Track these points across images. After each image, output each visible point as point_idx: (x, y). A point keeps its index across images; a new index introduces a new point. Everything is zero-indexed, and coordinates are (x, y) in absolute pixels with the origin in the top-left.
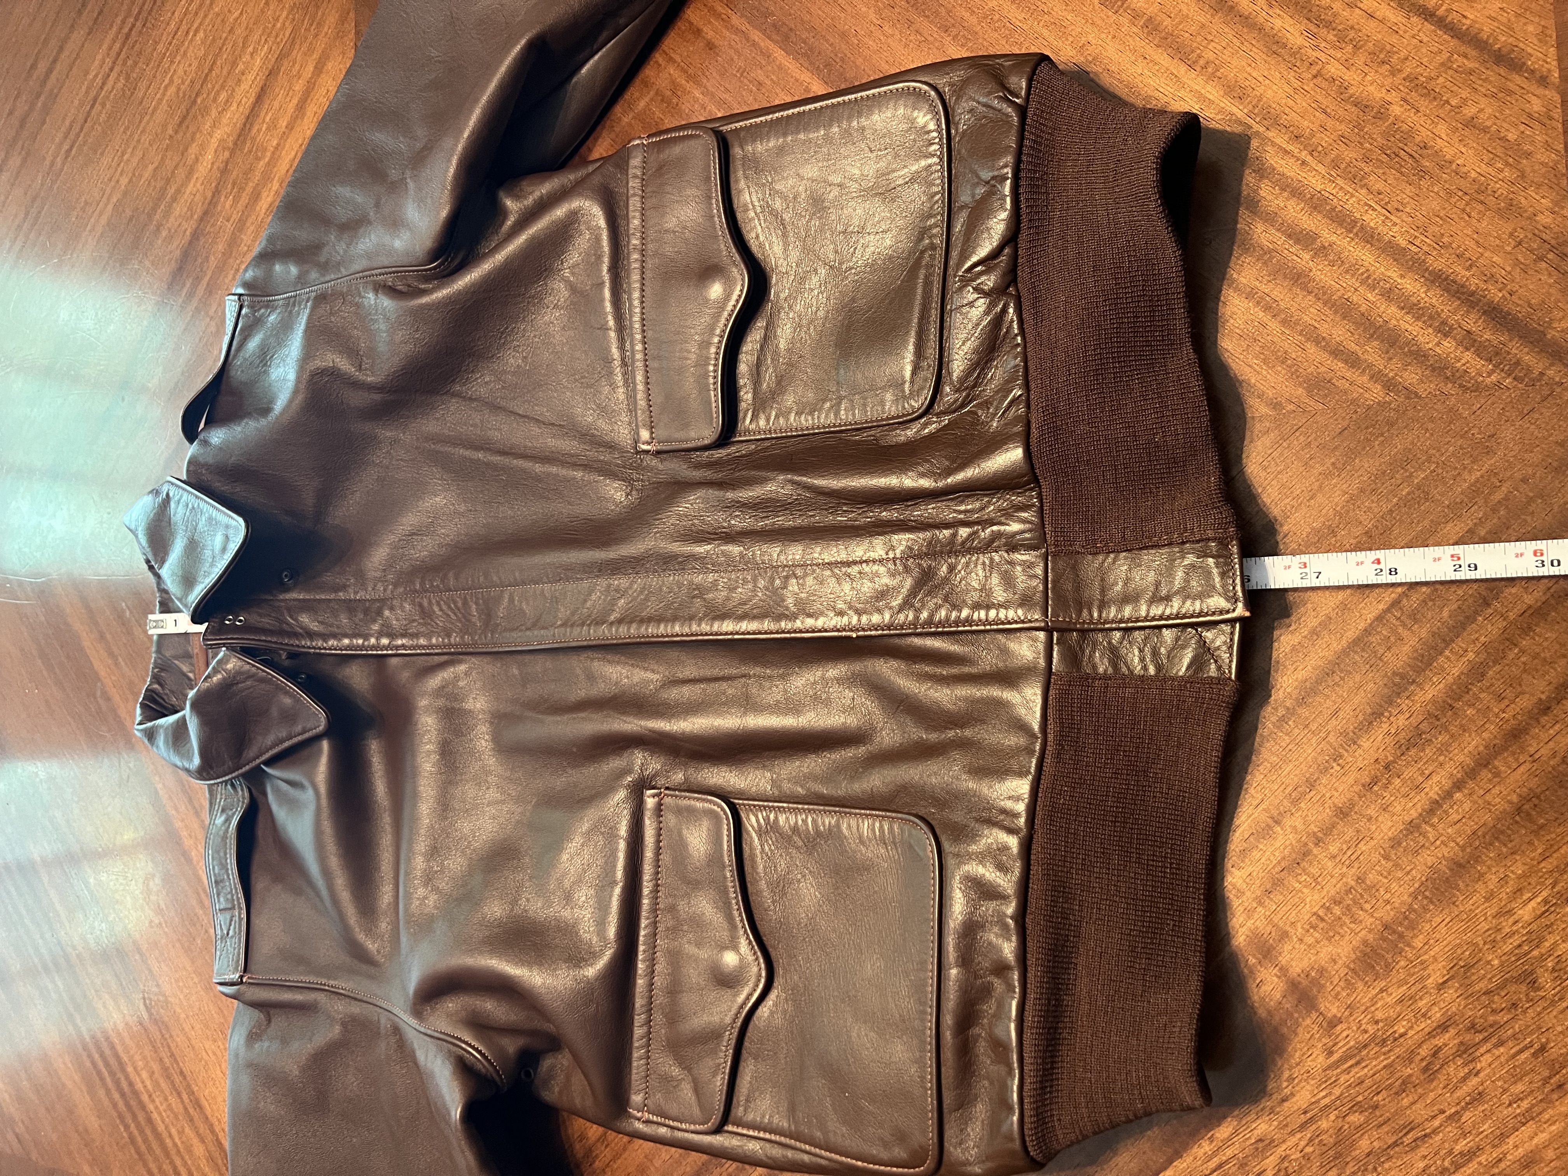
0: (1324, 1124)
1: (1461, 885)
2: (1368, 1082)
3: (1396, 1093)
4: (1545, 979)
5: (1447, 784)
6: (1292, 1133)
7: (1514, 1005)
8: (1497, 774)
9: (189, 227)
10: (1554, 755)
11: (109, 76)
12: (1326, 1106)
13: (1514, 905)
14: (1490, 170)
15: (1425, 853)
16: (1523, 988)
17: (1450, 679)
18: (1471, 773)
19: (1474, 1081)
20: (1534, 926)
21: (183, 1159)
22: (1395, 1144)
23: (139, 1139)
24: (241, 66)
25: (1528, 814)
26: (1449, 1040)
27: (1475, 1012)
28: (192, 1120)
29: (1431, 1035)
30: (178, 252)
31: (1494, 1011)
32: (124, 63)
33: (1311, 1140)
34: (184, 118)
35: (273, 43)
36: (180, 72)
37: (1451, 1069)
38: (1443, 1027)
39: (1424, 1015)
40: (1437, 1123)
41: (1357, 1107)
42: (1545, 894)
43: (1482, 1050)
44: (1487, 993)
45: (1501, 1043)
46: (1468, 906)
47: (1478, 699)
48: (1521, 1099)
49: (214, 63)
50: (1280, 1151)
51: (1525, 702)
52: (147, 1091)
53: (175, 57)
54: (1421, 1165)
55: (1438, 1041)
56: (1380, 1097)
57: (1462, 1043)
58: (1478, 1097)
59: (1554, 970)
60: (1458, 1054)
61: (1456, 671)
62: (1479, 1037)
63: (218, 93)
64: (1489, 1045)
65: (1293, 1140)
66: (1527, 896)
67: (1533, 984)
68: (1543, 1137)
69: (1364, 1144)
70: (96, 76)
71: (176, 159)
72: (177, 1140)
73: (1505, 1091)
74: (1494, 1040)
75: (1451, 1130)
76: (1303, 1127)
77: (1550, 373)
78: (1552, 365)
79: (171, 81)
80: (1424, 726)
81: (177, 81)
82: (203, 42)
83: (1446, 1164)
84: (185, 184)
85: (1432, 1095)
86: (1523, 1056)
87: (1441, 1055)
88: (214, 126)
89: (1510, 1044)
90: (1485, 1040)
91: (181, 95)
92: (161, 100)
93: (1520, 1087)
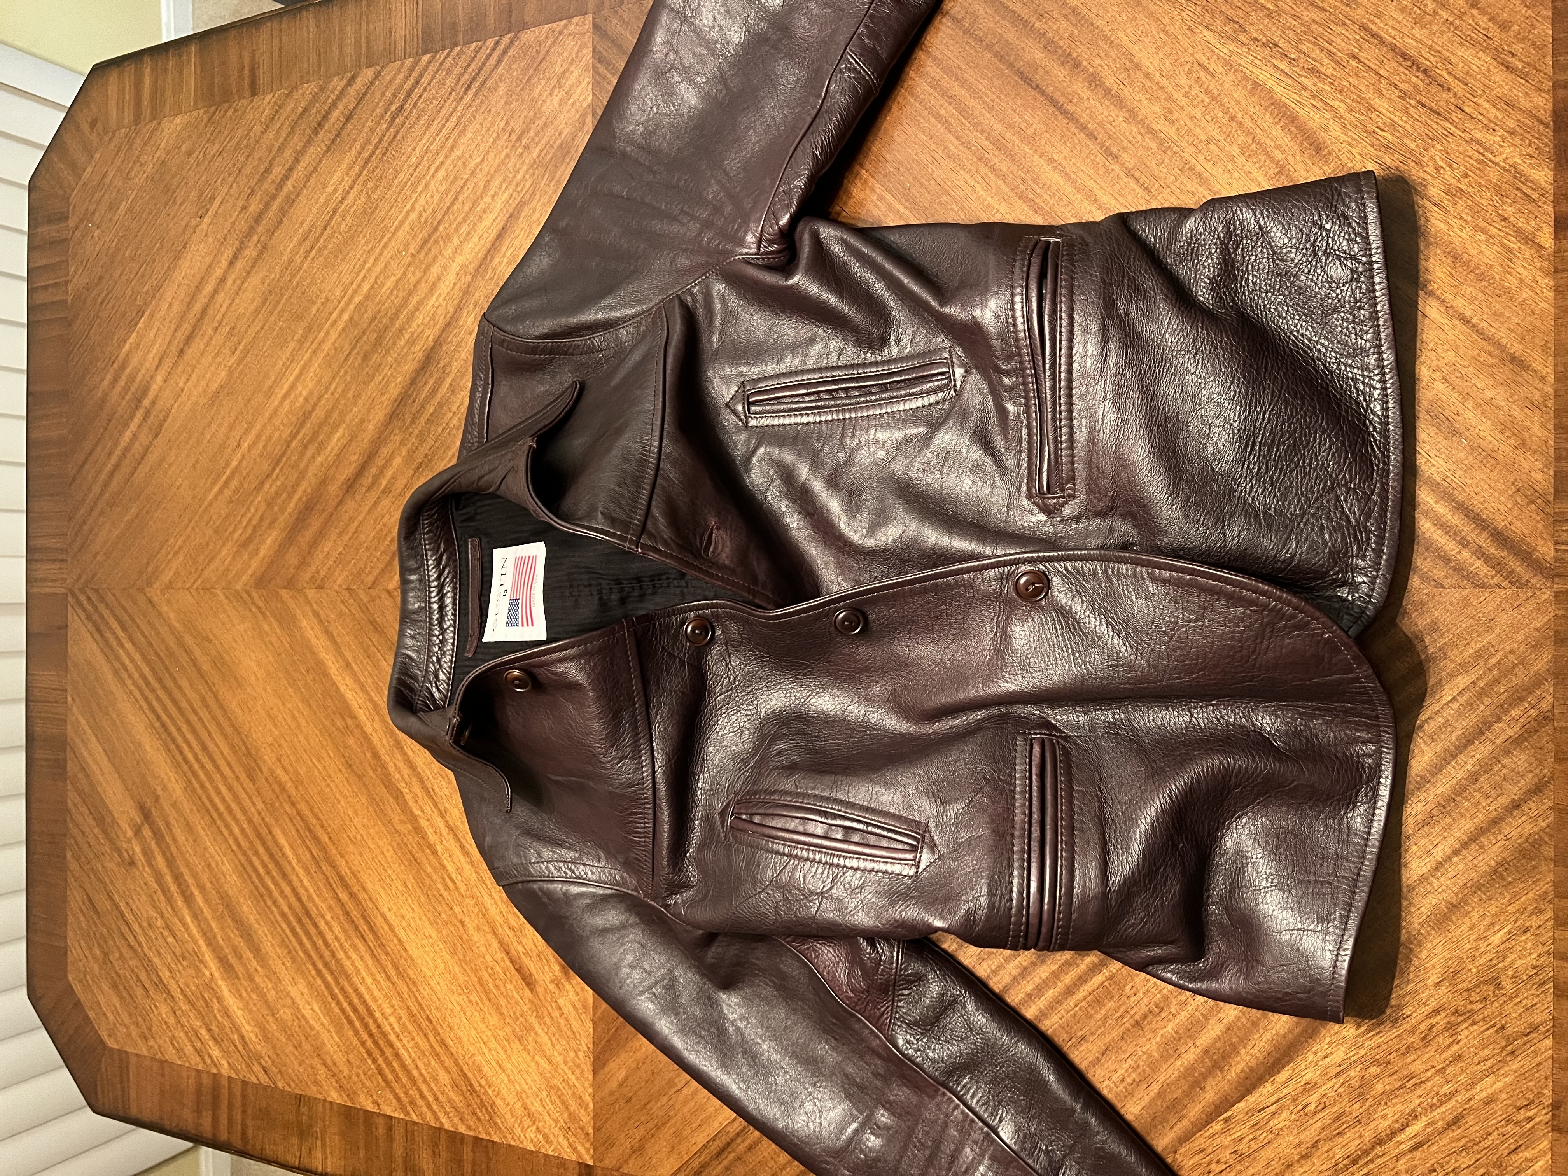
0: (1352, 1074)
1: (1454, 919)
2: (1384, 1047)
3: (1403, 1054)
4: (1506, 983)
5: (1449, 851)
6: (1330, 1079)
8: (1481, 847)
9: (431, 334)
10: (1521, 836)
11: (348, 192)
12: (1355, 1062)
13: (1488, 933)
14: (1500, 436)
15: (1430, 896)
16: (1492, 988)
17: (1454, 781)
18: (1465, 845)
19: (1456, 1047)
20: (1500, 948)
21: (429, 1086)
22: (1400, 1087)
23: (387, 1071)
24: (482, 206)
25: (1501, 875)
26: (1440, 1020)
27: (1459, 1002)
28: (438, 1055)
29: (1428, 1016)
30: (420, 355)
31: (1471, 1002)
32: (365, 183)
33: (1343, 1084)
34: (425, 242)
35: (514, 191)
36: (422, 201)
37: (1440, 1039)
38: (1437, 1012)
40: (1429, 1074)
41: (1375, 1062)
42: (1509, 927)
44: (1468, 990)
45: (1474, 1023)
46: (1458, 933)
47: (1472, 796)
49: (456, 198)
50: (1321, 1091)
51: (1504, 800)
52: (395, 1033)
53: (416, 187)
54: (1418, 1101)
55: (1433, 1021)
56: (1392, 1056)
58: (1458, 1058)
59: (1512, 977)
60: (1446, 1029)
61: (1459, 777)
62: (1461, 1019)
63: (460, 224)
65: (1332, 1083)
66: (1497, 928)
67: (1499, 986)
68: (1499, 1085)
69: (1379, 1087)
70: (335, 190)
71: (418, 274)
72: (423, 1071)
73: (1476, 1054)
74: (1470, 1021)
75: (1438, 1079)
76: (1337, 1075)
77: (1533, 581)
78: (1535, 575)
79: (413, 208)
80: (1435, 812)
81: (418, 208)
82: (445, 178)
83: (1435, 1101)
84: (427, 297)
85: (1427, 1056)
86: (1489, 1032)
88: (455, 252)
89: (1481, 1024)
91: (423, 220)
92: (402, 223)
93: (1487, 1052)
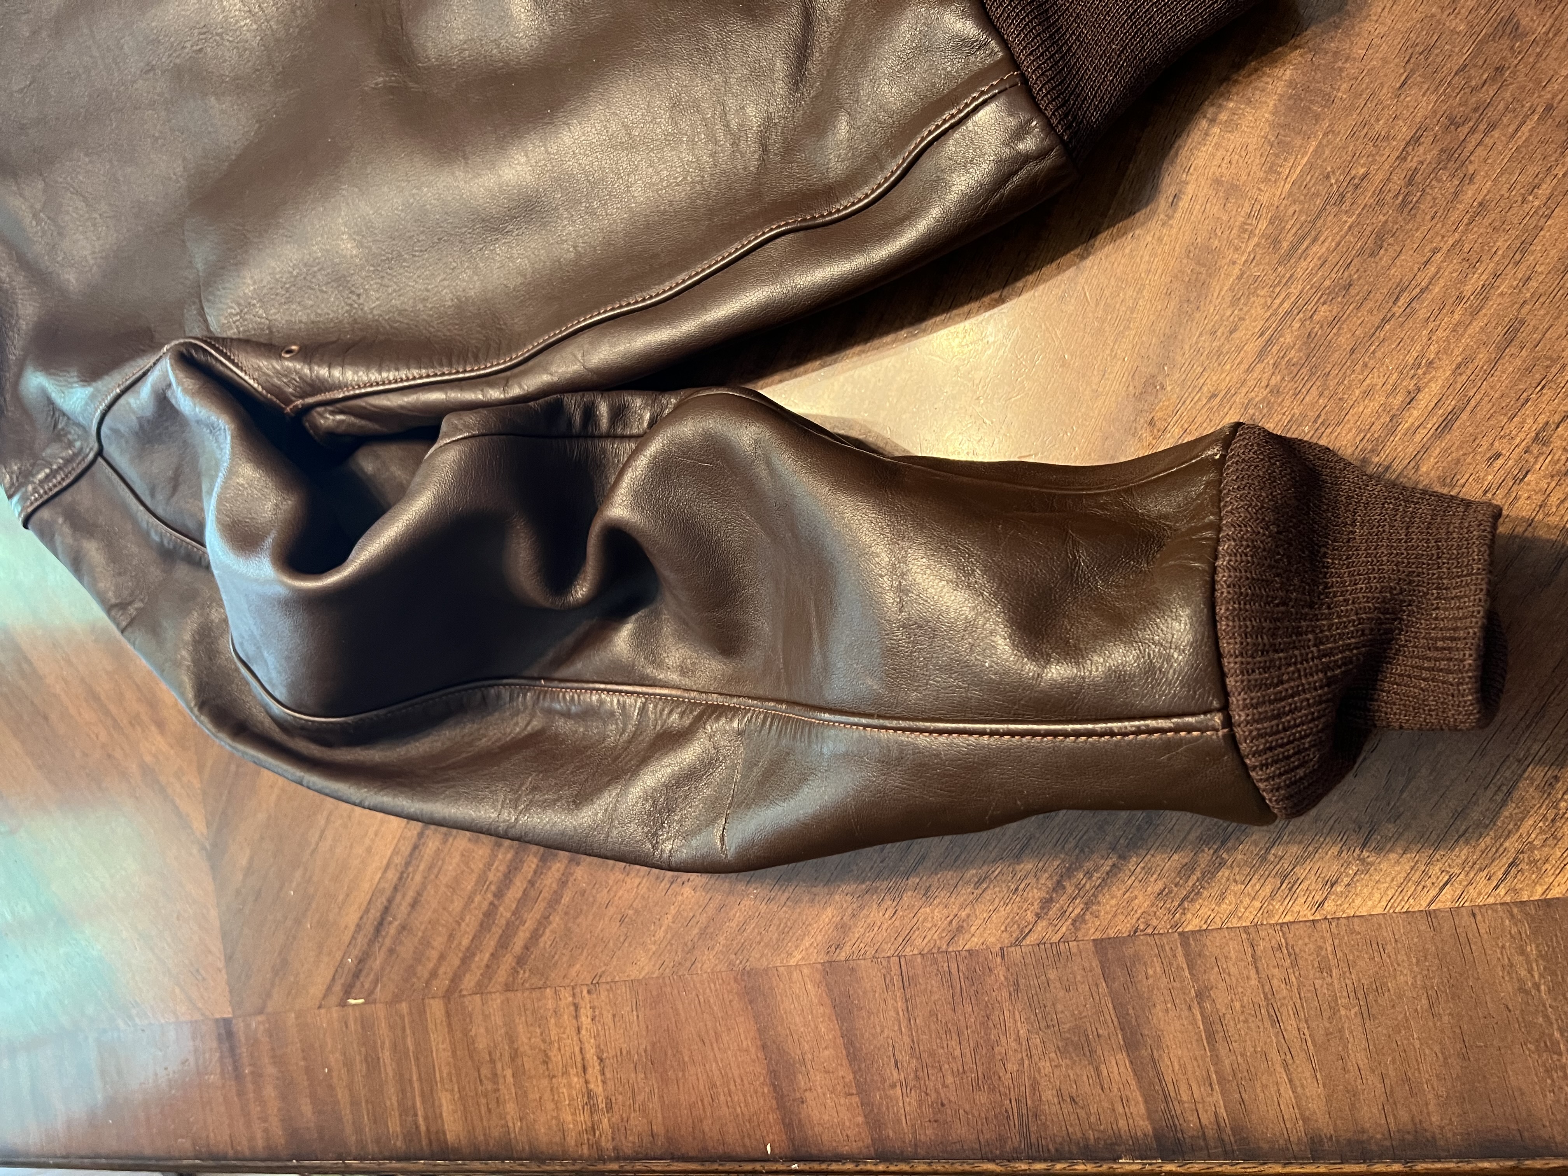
7: (1499, 70)
39: (1386, 138)
43: (1470, 147)
48: (1538, 186)
57: (1442, 151)
64: (1478, 136)
87: (1418, 178)
90: (1472, 131)
